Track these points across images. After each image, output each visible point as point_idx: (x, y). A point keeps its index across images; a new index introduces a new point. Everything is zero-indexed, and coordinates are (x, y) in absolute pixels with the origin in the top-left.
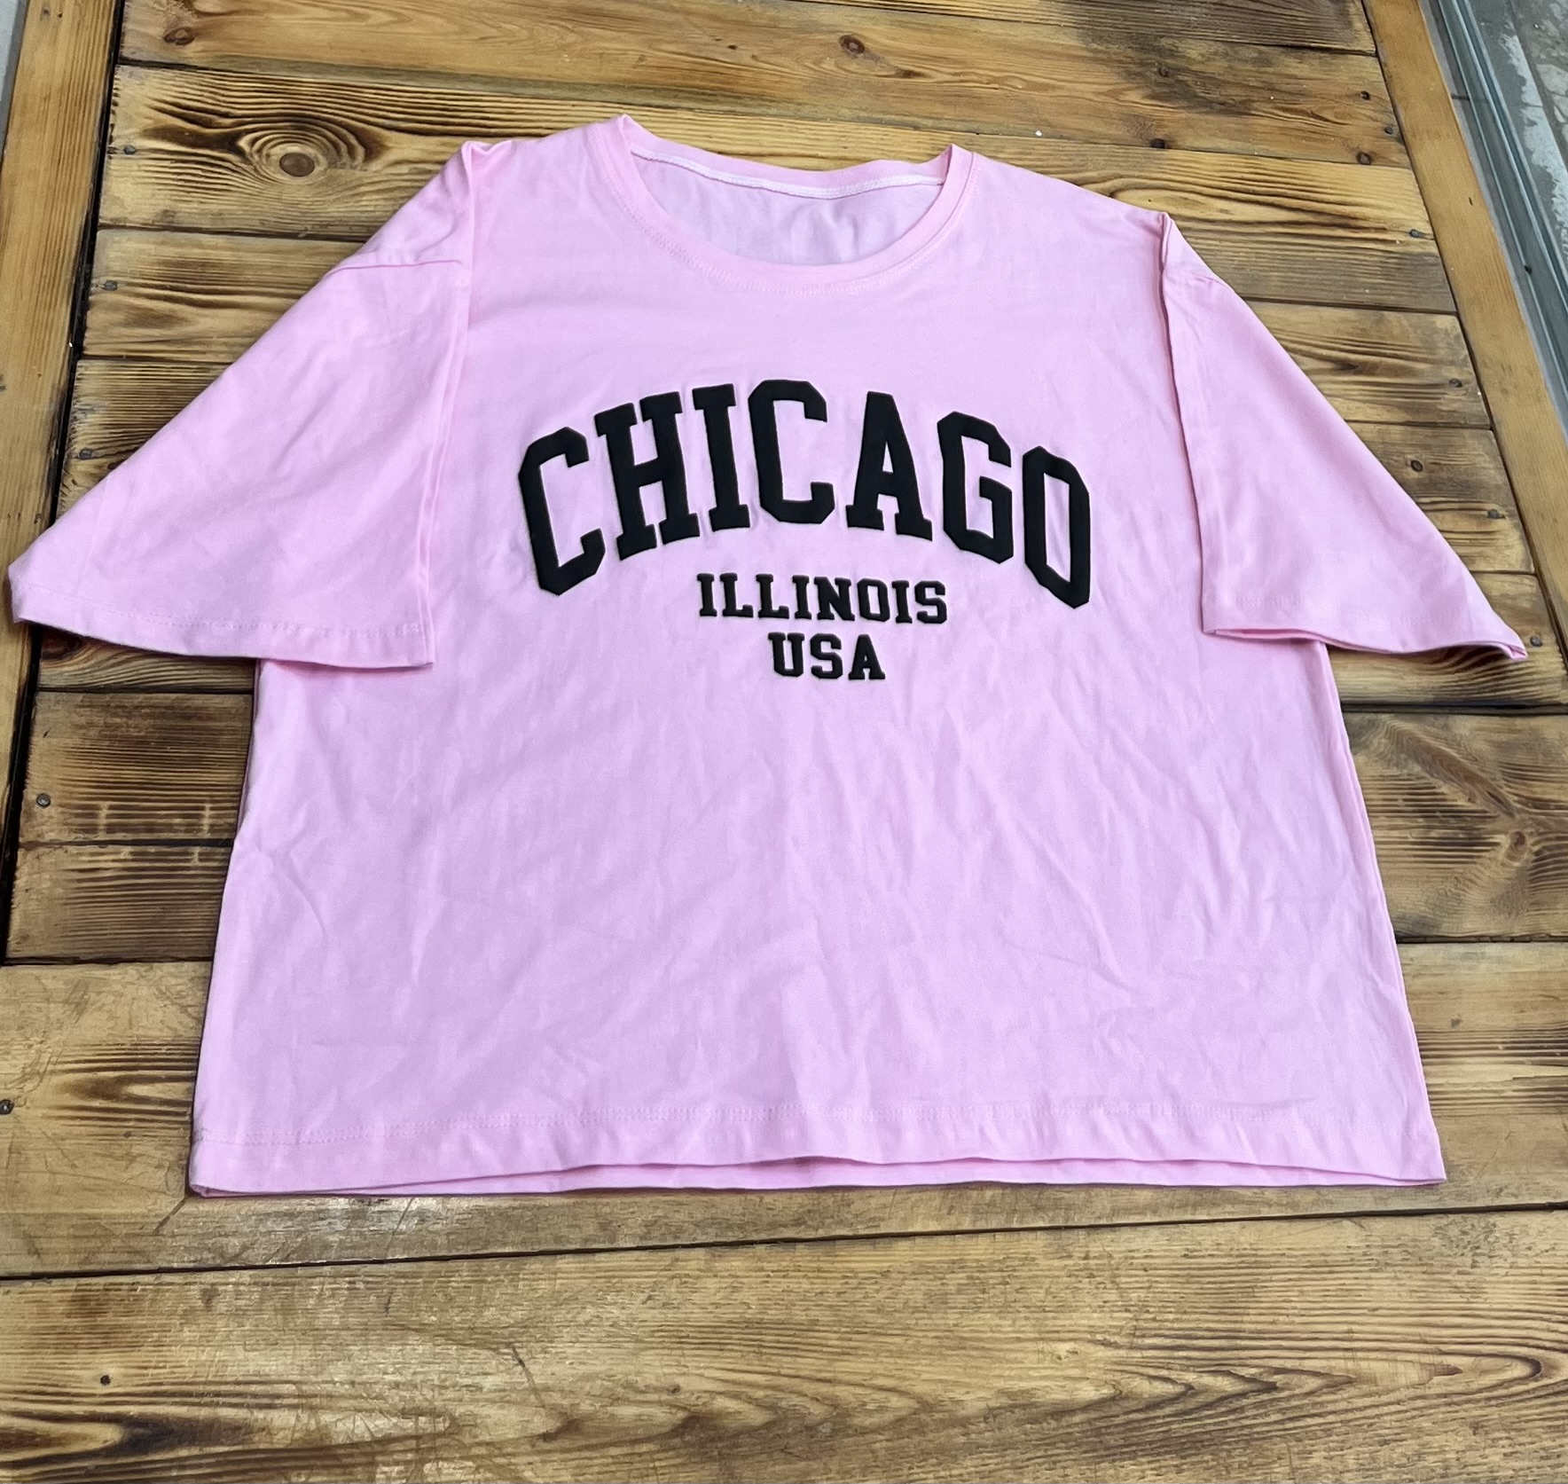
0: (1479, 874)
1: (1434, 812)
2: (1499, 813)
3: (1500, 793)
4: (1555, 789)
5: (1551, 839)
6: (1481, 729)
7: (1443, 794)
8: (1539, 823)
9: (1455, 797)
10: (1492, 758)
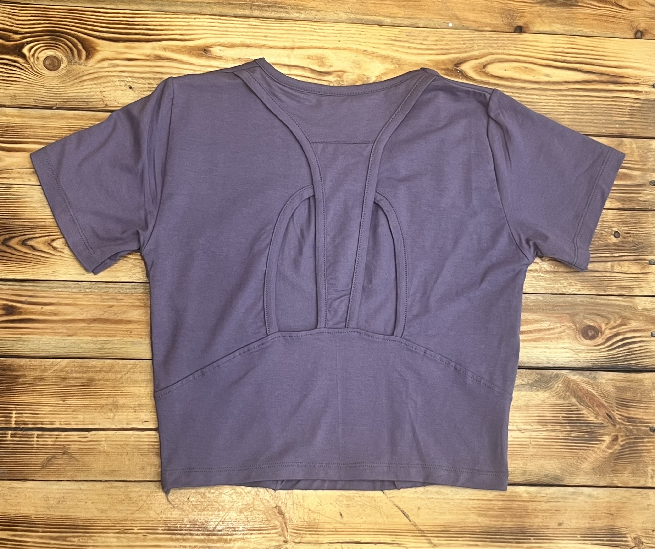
0: (590, 455)
1: (576, 423)
2: (609, 424)
3: (612, 414)
4: (642, 412)
5: (631, 439)
6: (612, 380)
7: (583, 414)
8: (628, 430)
9: (589, 416)
10: (614, 395)
